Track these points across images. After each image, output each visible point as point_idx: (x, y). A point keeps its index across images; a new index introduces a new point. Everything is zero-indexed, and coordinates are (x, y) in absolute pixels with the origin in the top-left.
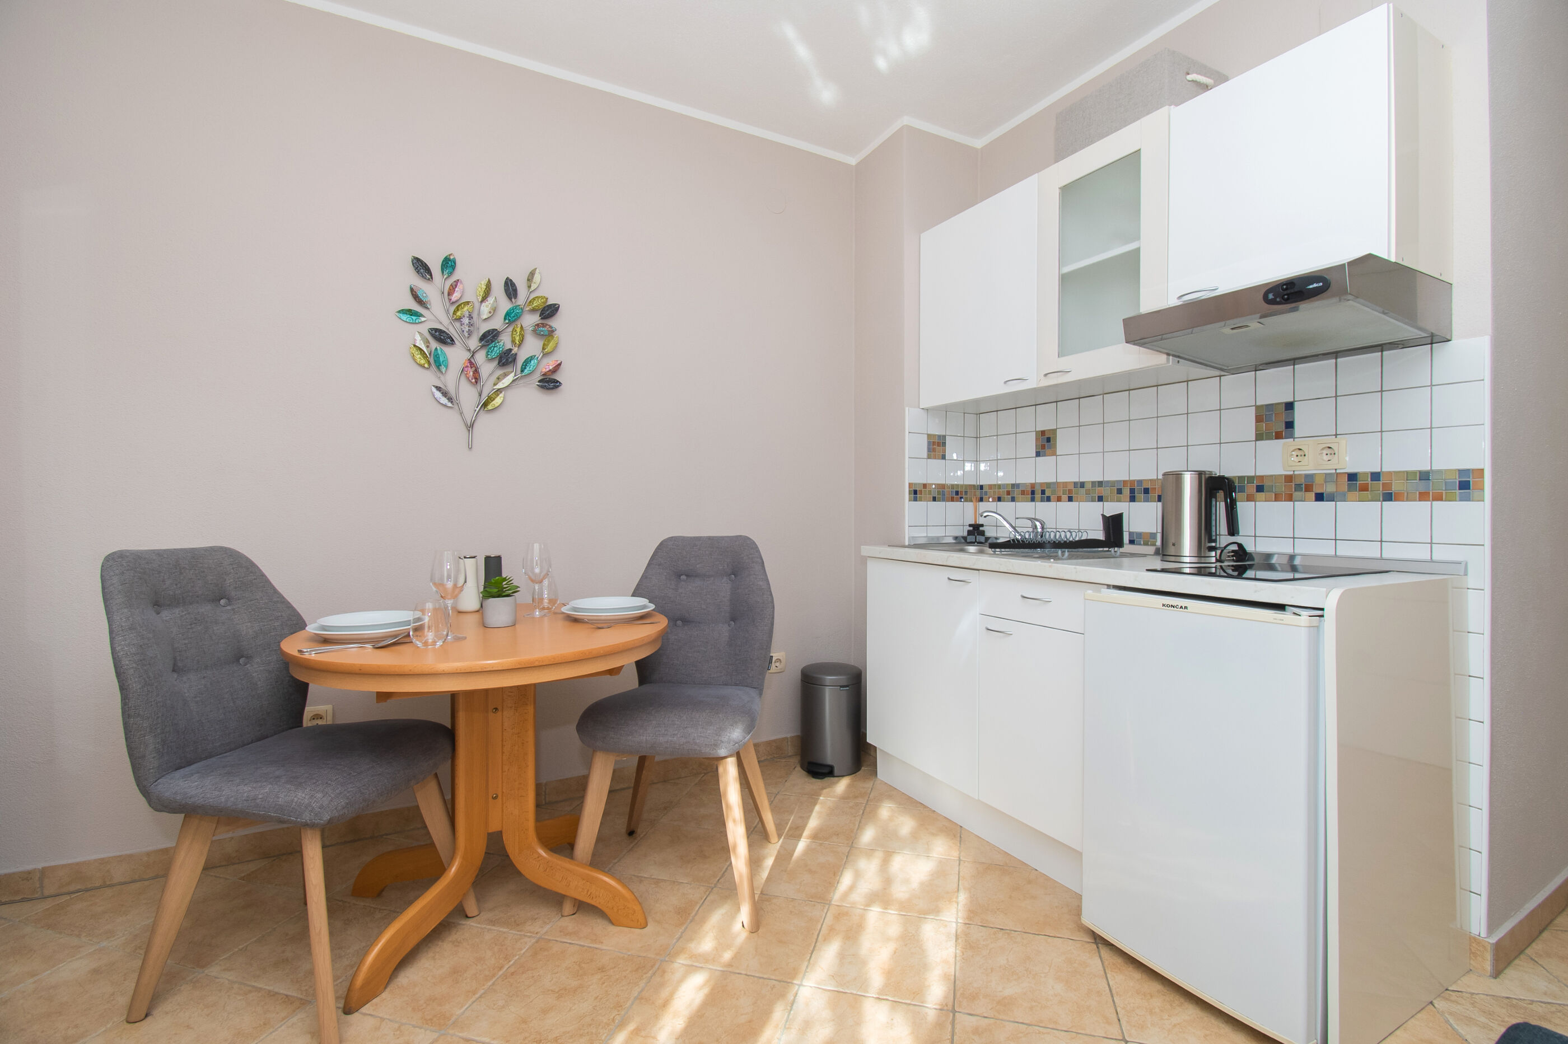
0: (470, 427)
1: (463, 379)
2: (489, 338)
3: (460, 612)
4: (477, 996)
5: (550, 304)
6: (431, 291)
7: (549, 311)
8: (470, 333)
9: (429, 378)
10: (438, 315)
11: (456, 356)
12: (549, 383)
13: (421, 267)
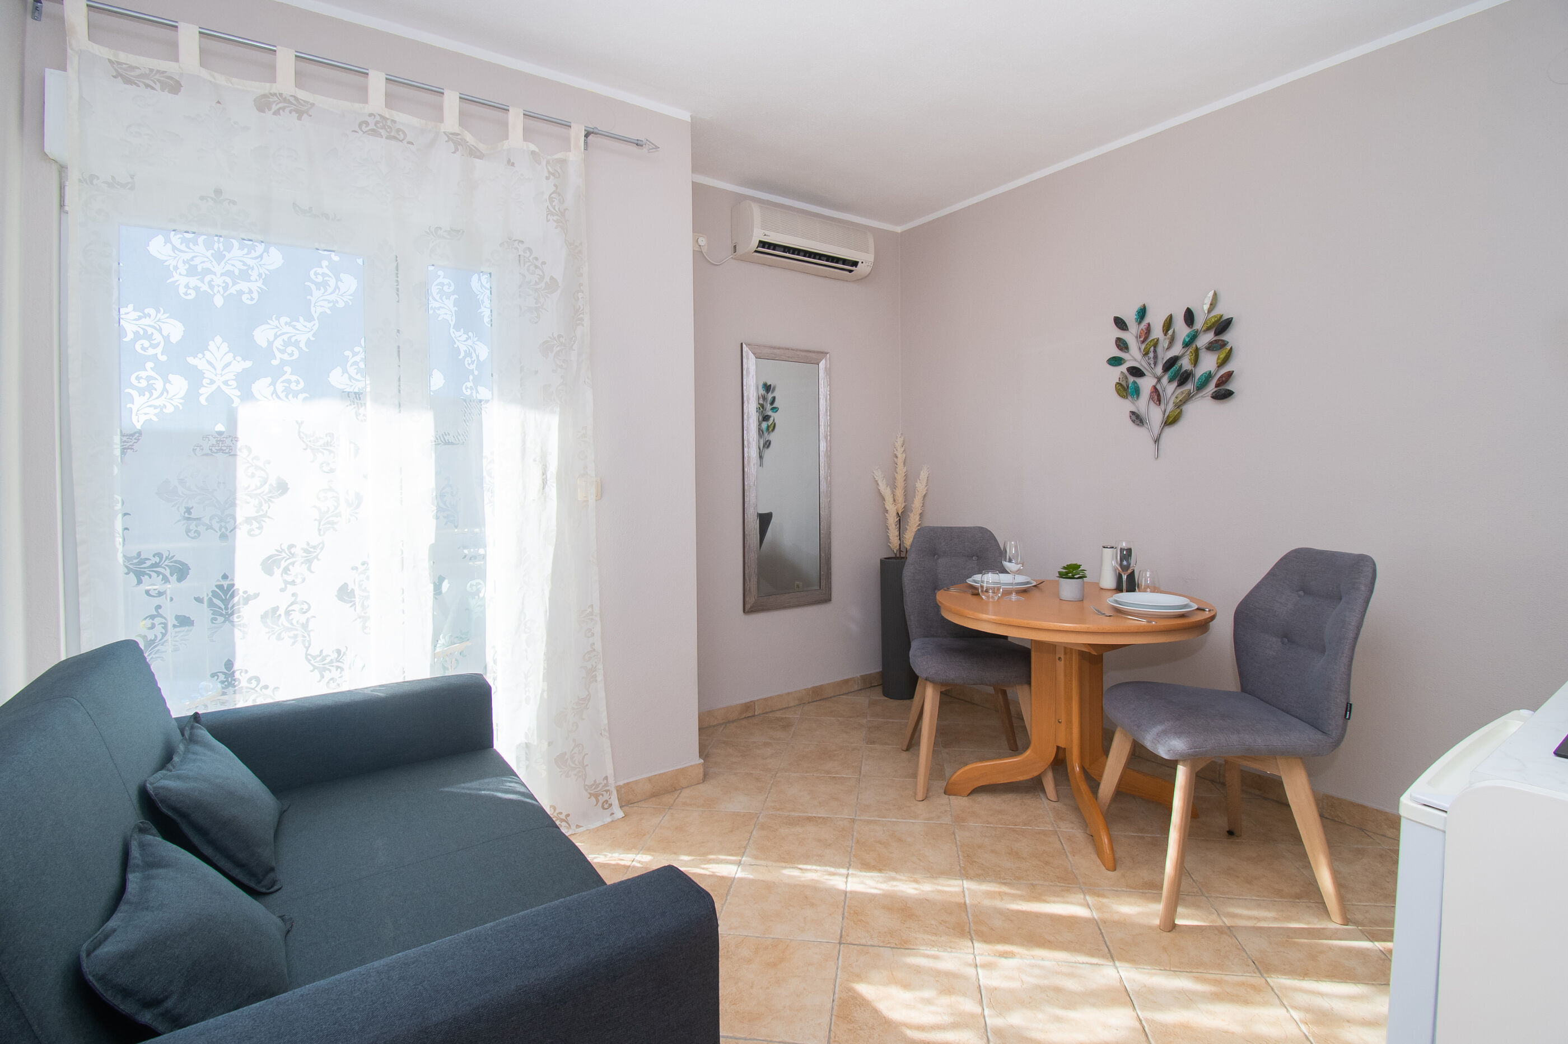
0: (1157, 441)
1: (1151, 402)
2: (1171, 363)
3: (1102, 589)
4: (989, 825)
5: (1226, 318)
6: (1130, 337)
7: (1223, 326)
8: (1155, 364)
9: (1127, 406)
10: (1134, 357)
11: (1146, 384)
12: (1223, 395)
13: (1120, 323)
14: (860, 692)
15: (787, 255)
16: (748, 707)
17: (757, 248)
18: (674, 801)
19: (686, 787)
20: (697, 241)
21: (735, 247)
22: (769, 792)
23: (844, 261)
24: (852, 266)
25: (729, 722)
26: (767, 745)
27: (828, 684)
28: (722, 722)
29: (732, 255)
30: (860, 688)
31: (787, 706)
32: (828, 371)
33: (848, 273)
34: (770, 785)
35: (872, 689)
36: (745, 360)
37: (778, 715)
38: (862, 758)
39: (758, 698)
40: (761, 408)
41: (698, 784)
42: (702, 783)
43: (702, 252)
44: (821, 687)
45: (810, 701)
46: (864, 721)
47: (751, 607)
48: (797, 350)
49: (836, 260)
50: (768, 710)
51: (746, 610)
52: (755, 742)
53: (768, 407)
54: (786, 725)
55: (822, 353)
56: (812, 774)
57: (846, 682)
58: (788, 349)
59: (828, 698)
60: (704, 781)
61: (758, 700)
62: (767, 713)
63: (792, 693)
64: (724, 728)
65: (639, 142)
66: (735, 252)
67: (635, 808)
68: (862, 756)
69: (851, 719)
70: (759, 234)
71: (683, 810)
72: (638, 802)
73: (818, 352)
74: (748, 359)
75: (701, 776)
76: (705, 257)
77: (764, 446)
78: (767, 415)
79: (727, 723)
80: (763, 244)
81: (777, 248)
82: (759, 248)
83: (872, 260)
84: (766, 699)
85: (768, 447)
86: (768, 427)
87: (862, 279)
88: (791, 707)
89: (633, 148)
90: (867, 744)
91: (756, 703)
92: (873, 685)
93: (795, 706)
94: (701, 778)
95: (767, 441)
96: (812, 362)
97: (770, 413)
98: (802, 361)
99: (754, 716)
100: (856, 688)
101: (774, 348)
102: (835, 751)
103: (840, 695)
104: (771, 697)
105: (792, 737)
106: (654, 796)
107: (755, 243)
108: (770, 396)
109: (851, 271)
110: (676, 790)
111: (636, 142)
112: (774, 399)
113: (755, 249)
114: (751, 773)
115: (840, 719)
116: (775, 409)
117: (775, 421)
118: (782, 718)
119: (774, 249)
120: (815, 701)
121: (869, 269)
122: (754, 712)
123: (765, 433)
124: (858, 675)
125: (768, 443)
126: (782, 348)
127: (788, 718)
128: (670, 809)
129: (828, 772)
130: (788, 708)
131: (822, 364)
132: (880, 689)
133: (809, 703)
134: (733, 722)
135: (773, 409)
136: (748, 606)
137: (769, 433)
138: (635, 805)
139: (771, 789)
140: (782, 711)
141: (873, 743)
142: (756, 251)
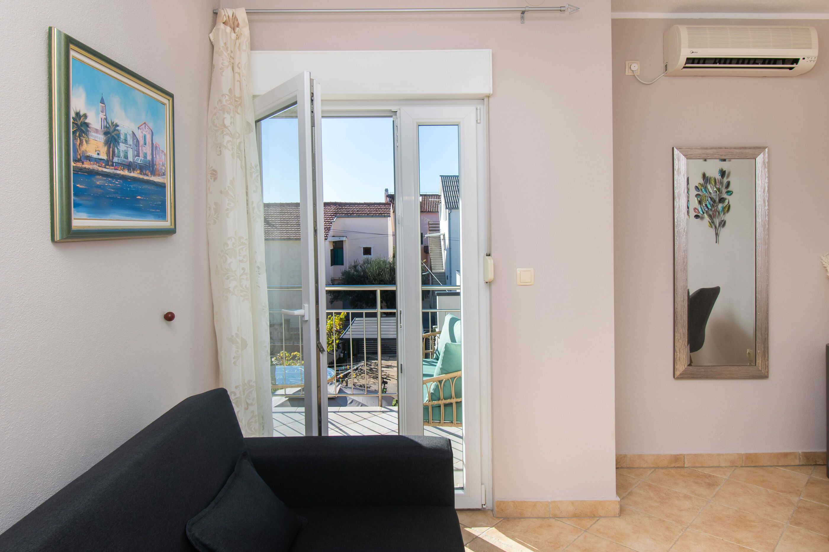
14: (801, 467)
15: (718, 65)
16: (676, 458)
17: (685, 65)
18: (591, 526)
19: (603, 517)
20: (630, 68)
21: (666, 66)
22: (675, 543)
23: (784, 61)
24: (792, 64)
25: (658, 468)
26: (687, 497)
27: (765, 454)
28: (652, 466)
29: (664, 73)
30: (801, 463)
31: (717, 465)
32: (769, 165)
33: (788, 70)
34: (677, 537)
35: (817, 467)
36: (676, 162)
37: (707, 471)
38: (780, 537)
39: (688, 453)
40: (717, 192)
41: (615, 517)
42: (618, 517)
43: (634, 76)
44: (756, 455)
45: (743, 465)
46: (795, 499)
47: (681, 374)
48: (731, 148)
49: (775, 61)
50: (697, 465)
51: (676, 377)
52: (676, 492)
53: (724, 190)
54: (712, 484)
55: (760, 148)
56: (721, 538)
57: (786, 455)
58: (721, 148)
59: (763, 466)
60: (620, 516)
61: (687, 455)
62: (697, 467)
63: (723, 455)
64: (653, 472)
65: (562, 9)
66: (666, 70)
67: (559, 522)
68: (781, 535)
69: (781, 494)
70: (686, 53)
71: (596, 536)
72: (562, 518)
73: (755, 148)
74: (679, 160)
75: (617, 511)
76: (637, 79)
77: (719, 226)
78: (723, 198)
79: (656, 468)
80: (691, 61)
81: (706, 61)
82: (686, 65)
83: (817, 55)
84: (696, 455)
85: (724, 225)
86: (724, 208)
87: (804, 74)
88: (722, 467)
89: (559, 14)
90: (791, 524)
91: (685, 456)
92: (818, 463)
93: (726, 467)
94: (618, 513)
95: (723, 220)
96: (747, 157)
97: (725, 196)
98: (737, 157)
99: (683, 467)
100: (797, 462)
101: (707, 148)
102: (754, 522)
103: (776, 466)
104: (701, 455)
105: (714, 497)
106: (576, 517)
107: (682, 61)
108: (725, 180)
109: (791, 69)
110: (595, 516)
111: (560, 9)
112: (728, 184)
113: (683, 65)
114: (664, 521)
115: (770, 491)
116: (729, 193)
117: (730, 203)
118: (710, 476)
119: (704, 63)
120: (749, 467)
121: (813, 64)
122: (684, 464)
123: (721, 213)
124: (800, 451)
125: (723, 223)
126: (716, 148)
127: (716, 477)
128: (585, 531)
129: (738, 541)
130: (718, 467)
131: (760, 159)
132: (824, 469)
133: (742, 467)
134: (662, 468)
135: (728, 192)
136: (678, 373)
137: (724, 214)
138: (560, 519)
139: (677, 540)
140: (711, 469)
141: (798, 524)
142: (684, 67)
